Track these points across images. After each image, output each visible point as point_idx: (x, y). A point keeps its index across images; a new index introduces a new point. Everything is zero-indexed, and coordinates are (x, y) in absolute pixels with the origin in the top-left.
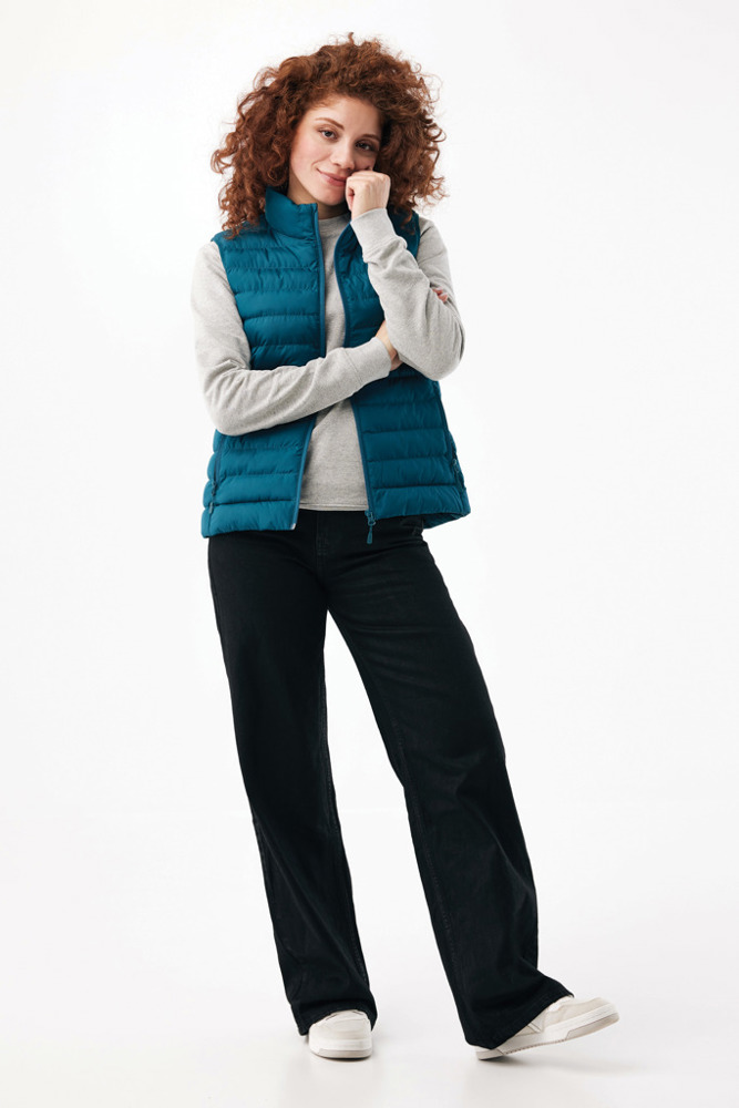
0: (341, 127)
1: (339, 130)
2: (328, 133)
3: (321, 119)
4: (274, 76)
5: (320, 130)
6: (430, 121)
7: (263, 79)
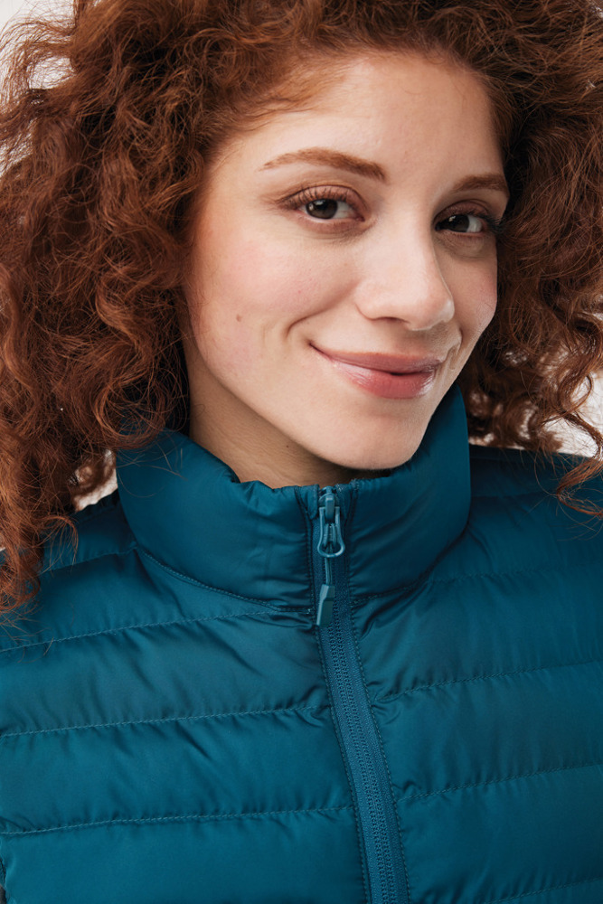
0: (373, 171)
1: (367, 184)
3: (285, 159)
4: (59, 50)
7: (22, 69)
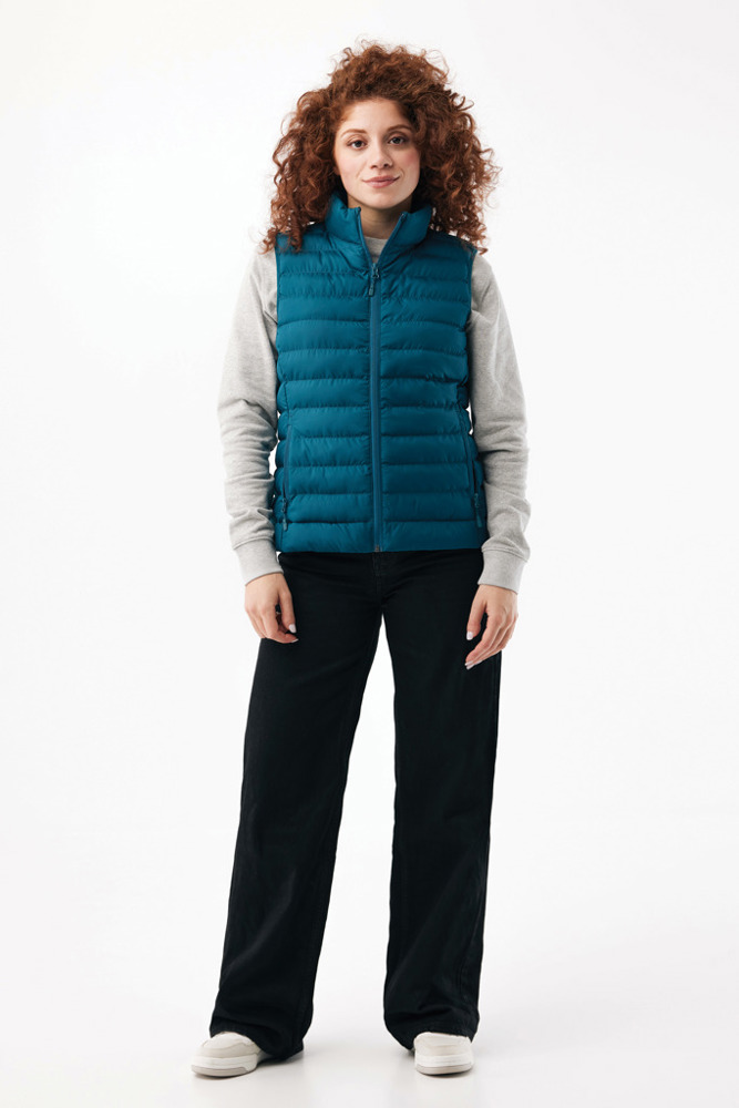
1: (367, 135)
2: (358, 143)
3: (347, 133)
5: (349, 144)
6: (450, 91)
